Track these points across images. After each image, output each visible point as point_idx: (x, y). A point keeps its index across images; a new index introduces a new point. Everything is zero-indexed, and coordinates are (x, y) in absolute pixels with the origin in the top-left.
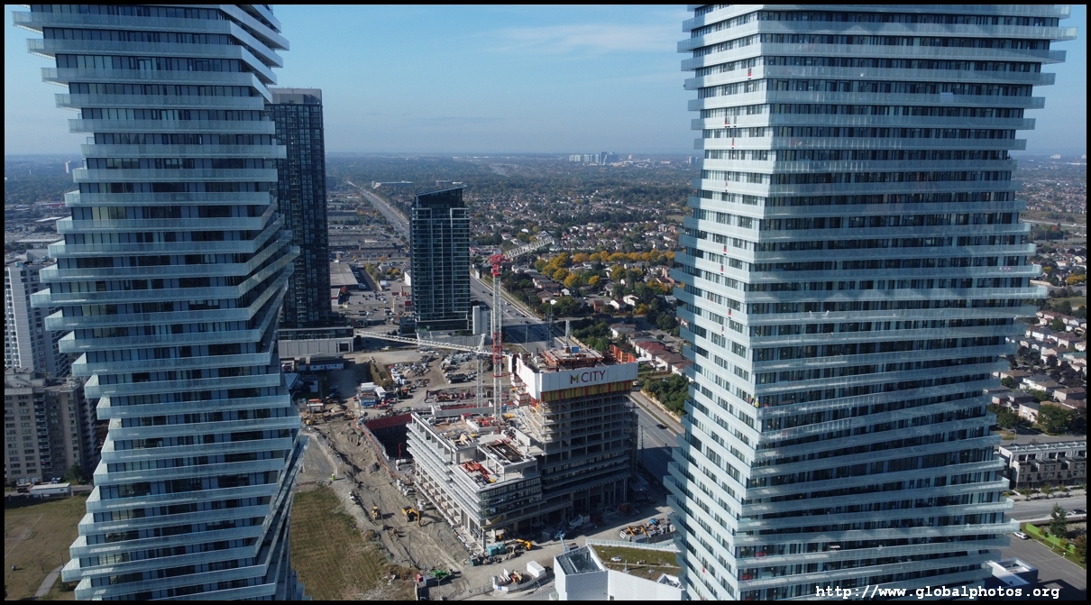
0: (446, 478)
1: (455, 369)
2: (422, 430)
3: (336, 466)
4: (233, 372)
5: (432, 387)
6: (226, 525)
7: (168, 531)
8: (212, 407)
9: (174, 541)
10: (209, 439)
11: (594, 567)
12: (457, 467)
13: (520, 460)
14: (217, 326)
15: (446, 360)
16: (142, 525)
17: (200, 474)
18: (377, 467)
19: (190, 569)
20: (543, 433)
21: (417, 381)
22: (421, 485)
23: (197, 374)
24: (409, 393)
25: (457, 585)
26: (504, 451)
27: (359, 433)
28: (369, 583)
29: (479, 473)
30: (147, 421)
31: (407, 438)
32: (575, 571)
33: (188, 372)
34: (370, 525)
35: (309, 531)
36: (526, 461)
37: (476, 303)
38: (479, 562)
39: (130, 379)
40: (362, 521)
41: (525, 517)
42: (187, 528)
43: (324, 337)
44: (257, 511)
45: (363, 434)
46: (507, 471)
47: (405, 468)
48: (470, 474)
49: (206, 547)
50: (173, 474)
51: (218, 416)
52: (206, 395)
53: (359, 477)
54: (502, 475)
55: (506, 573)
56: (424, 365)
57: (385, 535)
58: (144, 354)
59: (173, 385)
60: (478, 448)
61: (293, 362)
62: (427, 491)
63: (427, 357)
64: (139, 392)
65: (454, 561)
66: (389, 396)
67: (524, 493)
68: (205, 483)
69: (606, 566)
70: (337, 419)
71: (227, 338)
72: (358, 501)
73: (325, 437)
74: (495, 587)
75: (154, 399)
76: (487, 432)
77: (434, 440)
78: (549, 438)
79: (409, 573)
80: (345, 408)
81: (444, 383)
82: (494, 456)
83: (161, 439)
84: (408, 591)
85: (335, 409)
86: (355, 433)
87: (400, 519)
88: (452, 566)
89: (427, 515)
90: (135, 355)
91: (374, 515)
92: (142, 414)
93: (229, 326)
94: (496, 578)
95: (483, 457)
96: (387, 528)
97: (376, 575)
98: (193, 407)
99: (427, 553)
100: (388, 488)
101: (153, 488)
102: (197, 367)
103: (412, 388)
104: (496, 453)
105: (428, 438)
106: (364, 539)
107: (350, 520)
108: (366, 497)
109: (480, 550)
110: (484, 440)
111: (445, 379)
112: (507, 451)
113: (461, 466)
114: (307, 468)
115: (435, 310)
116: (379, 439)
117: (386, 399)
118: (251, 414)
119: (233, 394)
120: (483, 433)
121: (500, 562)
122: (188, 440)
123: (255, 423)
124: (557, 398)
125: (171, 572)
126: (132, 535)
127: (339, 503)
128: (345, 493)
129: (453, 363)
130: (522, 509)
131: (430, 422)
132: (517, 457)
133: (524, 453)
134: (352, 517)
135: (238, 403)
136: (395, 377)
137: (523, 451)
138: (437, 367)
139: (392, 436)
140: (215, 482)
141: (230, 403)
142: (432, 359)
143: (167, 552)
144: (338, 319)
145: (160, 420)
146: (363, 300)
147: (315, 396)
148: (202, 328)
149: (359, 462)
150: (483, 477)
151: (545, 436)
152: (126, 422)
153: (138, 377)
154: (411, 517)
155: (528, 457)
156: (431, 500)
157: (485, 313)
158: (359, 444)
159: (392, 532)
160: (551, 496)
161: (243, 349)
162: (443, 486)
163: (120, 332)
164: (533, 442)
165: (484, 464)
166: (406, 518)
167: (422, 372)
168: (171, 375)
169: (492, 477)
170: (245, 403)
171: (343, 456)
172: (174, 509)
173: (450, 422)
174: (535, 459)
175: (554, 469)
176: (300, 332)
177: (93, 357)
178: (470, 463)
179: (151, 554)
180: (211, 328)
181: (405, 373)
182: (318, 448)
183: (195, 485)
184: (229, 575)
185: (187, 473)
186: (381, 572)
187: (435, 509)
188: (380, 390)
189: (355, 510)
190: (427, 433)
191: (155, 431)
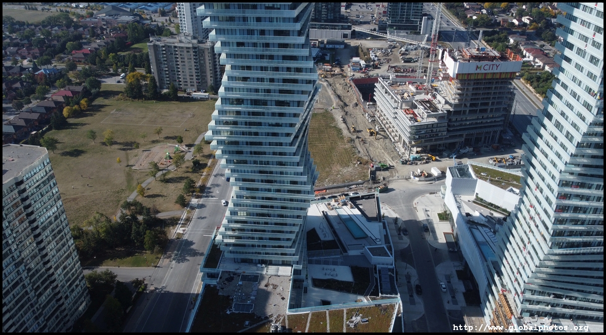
0: (393, 116)
1: (407, 54)
2: (383, 87)
3: (335, 101)
4: (285, 46)
5: (392, 63)
6: (278, 125)
7: (251, 124)
8: (274, 64)
9: (254, 129)
10: (272, 80)
11: (470, 176)
12: (400, 111)
13: (437, 112)
14: (278, 19)
15: (402, 49)
16: (239, 120)
17: (267, 98)
18: (357, 105)
19: (260, 144)
20: (453, 97)
21: (384, 60)
22: (379, 118)
23: (267, 45)
24: (378, 66)
25: (392, 173)
26: (428, 105)
27: (349, 85)
28: (346, 164)
29: (412, 116)
30: (243, 68)
31: (374, 91)
32: (458, 176)
33: (263, 44)
34: (349, 135)
35: (318, 133)
36: (440, 112)
37: (425, 15)
38: (405, 163)
39: (235, 45)
40: (345, 132)
41: (435, 143)
42: (260, 124)
43: (335, 29)
44: (292, 120)
45: (351, 86)
46: (428, 116)
47: (371, 107)
48: (407, 115)
49: (268, 134)
50: (254, 96)
51: (276, 69)
52: (271, 57)
53: (346, 109)
54: (425, 118)
55: (419, 171)
56: (389, 50)
57: (357, 141)
58: (242, 32)
59: (256, 50)
60: (414, 101)
61: (317, 42)
62: (382, 121)
63: (391, 45)
64: (239, 52)
65: (391, 160)
66: (367, 66)
67: (437, 130)
68: (269, 103)
69: (477, 177)
70: (338, 76)
71: (283, 27)
72: (345, 121)
73: (331, 85)
74: (412, 177)
75: (246, 56)
76: (420, 93)
77: (389, 94)
78: (457, 101)
79: (367, 162)
80: (343, 70)
81: (400, 62)
82: (422, 107)
83: (249, 78)
84: (365, 171)
85: (337, 70)
86: (346, 85)
87: (366, 134)
88: (390, 162)
89: (380, 134)
90: (238, 32)
91: (352, 130)
92: (241, 64)
93: (284, 20)
94: (413, 172)
95: (416, 107)
96: (358, 137)
97: (350, 160)
98: (264, 63)
99: (378, 154)
100: (361, 117)
101: (245, 102)
102: (267, 41)
103: (381, 63)
104: (423, 106)
105: (386, 93)
106: (346, 141)
107: (339, 131)
108: (349, 120)
109: (406, 157)
110: (418, 97)
111: (400, 60)
112: (430, 106)
113: (402, 110)
114: (320, 101)
115: (400, 17)
116: (359, 90)
117: (365, 68)
118: (293, 70)
119: (285, 58)
120: (418, 93)
121: (417, 165)
122: (262, 80)
123: (295, 75)
124: (466, 78)
125: (252, 144)
126: (235, 123)
127: (335, 121)
128: (338, 116)
129: (406, 50)
130: (434, 138)
131: (388, 83)
132: (435, 109)
133: (440, 108)
134: (341, 129)
135: (287, 63)
136: (372, 56)
137: (439, 106)
138: (397, 52)
139: (366, 89)
140: (274, 103)
141: (283, 63)
142: (394, 47)
143: (250, 134)
144: (343, 19)
145: (249, 68)
146: (359, 8)
147: (328, 62)
148: (271, 20)
149: (347, 101)
150: (414, 118)
151: (454, 99)
152: (233, 67)
153: (240, 44)
154: (372, 134)
155: (442, 111)
156: (383, 126)
157: (430, 22)
158: (348, 91)
159: (361, 140)
160: (452, 134)
161: (291, 33)
162: (391, 120)
163: (231, 19)
164: (447, 102)
165: (416, 111)
166: (369, 134)
167: (388, 54)
168: (255, 45)
169: (419, 119)
170: (290, 63)
171: (339, 97)
172: (254, 114)
173: (400, 85)
174: (446, 112)
175: (457, 119)
176: (322, 25)
177: (219, 31)
178: (408, 109)
179: (243, 133)
180: (275, 20)
181: (378, 54)
182: (327, 91)
183: (264, 103)
184: (278, 149)
185: (260, 96)
186: (353, 159)
187: (385, 131)
188: (363, 63)
189: (342, 126)
190: (386, 89)
191: (246, 74)
